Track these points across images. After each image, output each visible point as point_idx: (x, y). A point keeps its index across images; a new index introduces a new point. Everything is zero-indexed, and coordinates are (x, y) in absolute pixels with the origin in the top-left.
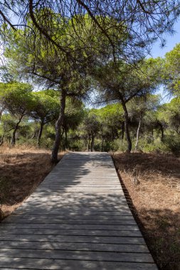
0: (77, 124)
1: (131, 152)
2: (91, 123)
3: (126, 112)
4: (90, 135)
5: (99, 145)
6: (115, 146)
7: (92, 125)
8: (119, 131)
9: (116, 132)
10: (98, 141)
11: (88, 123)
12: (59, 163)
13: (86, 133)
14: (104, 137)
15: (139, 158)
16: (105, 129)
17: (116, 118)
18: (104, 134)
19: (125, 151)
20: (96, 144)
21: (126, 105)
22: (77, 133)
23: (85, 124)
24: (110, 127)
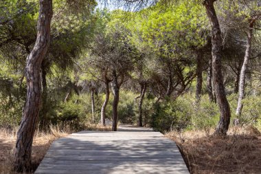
0: (74, 52)
1: (230, 132)
2: (112, 49)
3: (217, 25)
4: (108, 81)
5: (130, 107)
6: (179, 115)
7: (116, 54)
8: (187, 70)
9: (179, 72)
10: (129, 97)
11: (104, 49)
12: (39, 171)
13: (98, 75)
14: (144, 85)
15: (254, 153)
16: (151, 65)
17: (182, 36)
18: (147, 77)
19: (212, 131)
20: (123, 105)
21: (215, 5)
22: (72, 77)
23: (94, 52)
24: (162, 59)
